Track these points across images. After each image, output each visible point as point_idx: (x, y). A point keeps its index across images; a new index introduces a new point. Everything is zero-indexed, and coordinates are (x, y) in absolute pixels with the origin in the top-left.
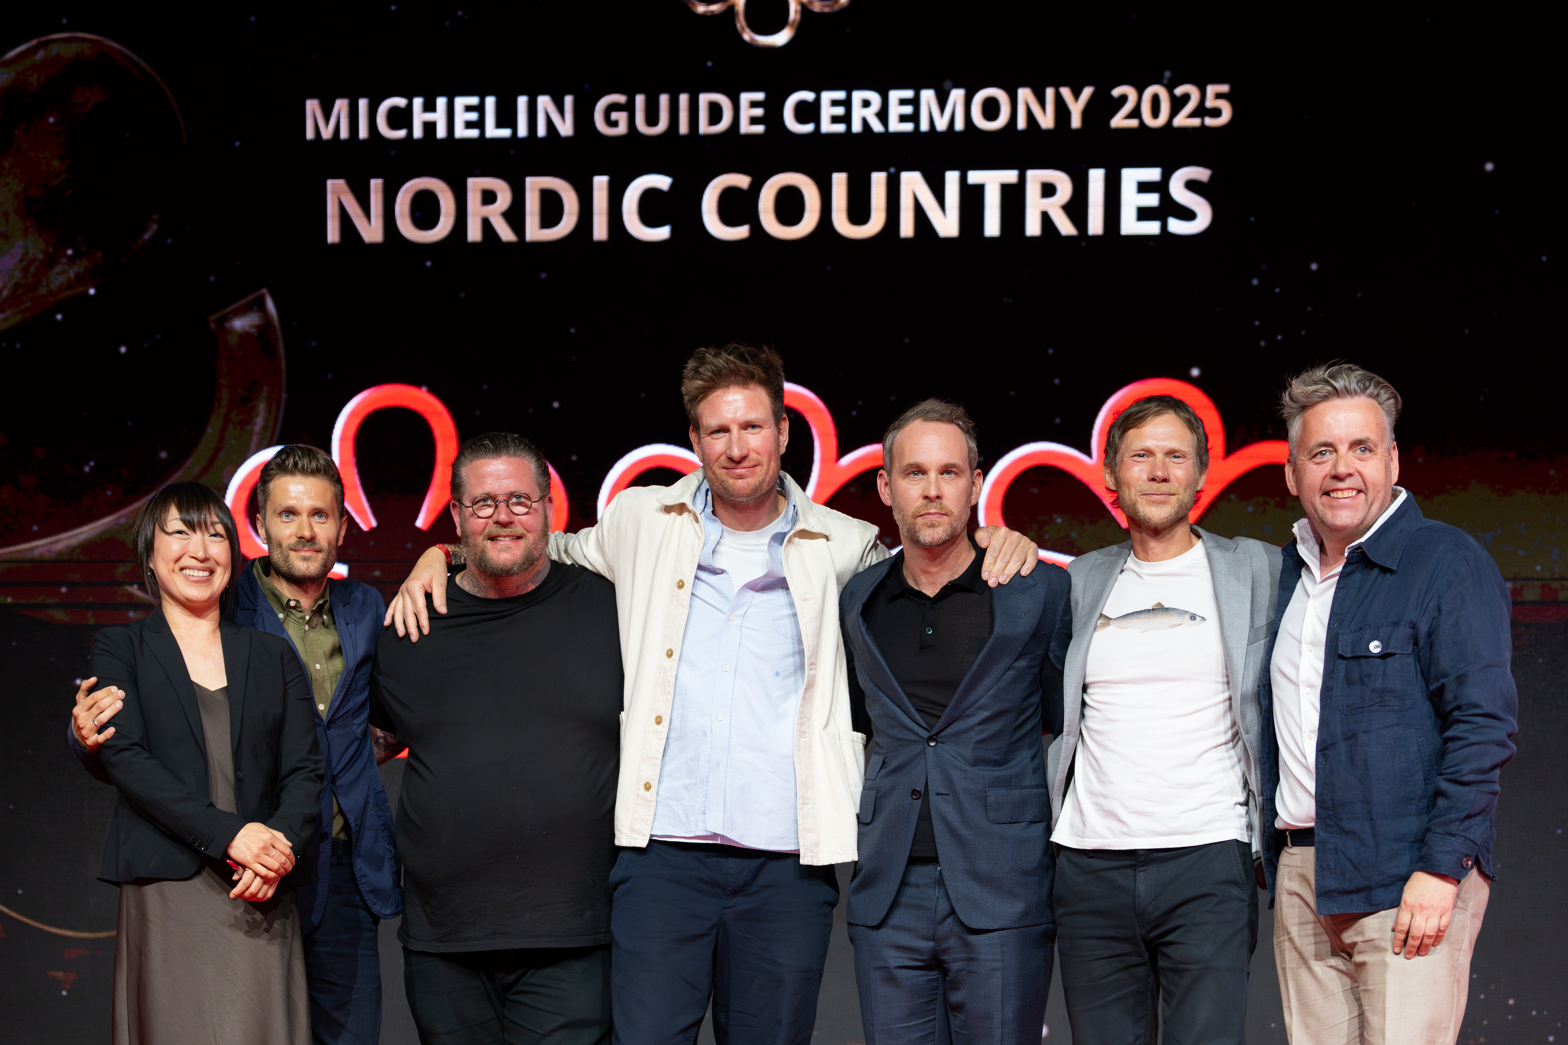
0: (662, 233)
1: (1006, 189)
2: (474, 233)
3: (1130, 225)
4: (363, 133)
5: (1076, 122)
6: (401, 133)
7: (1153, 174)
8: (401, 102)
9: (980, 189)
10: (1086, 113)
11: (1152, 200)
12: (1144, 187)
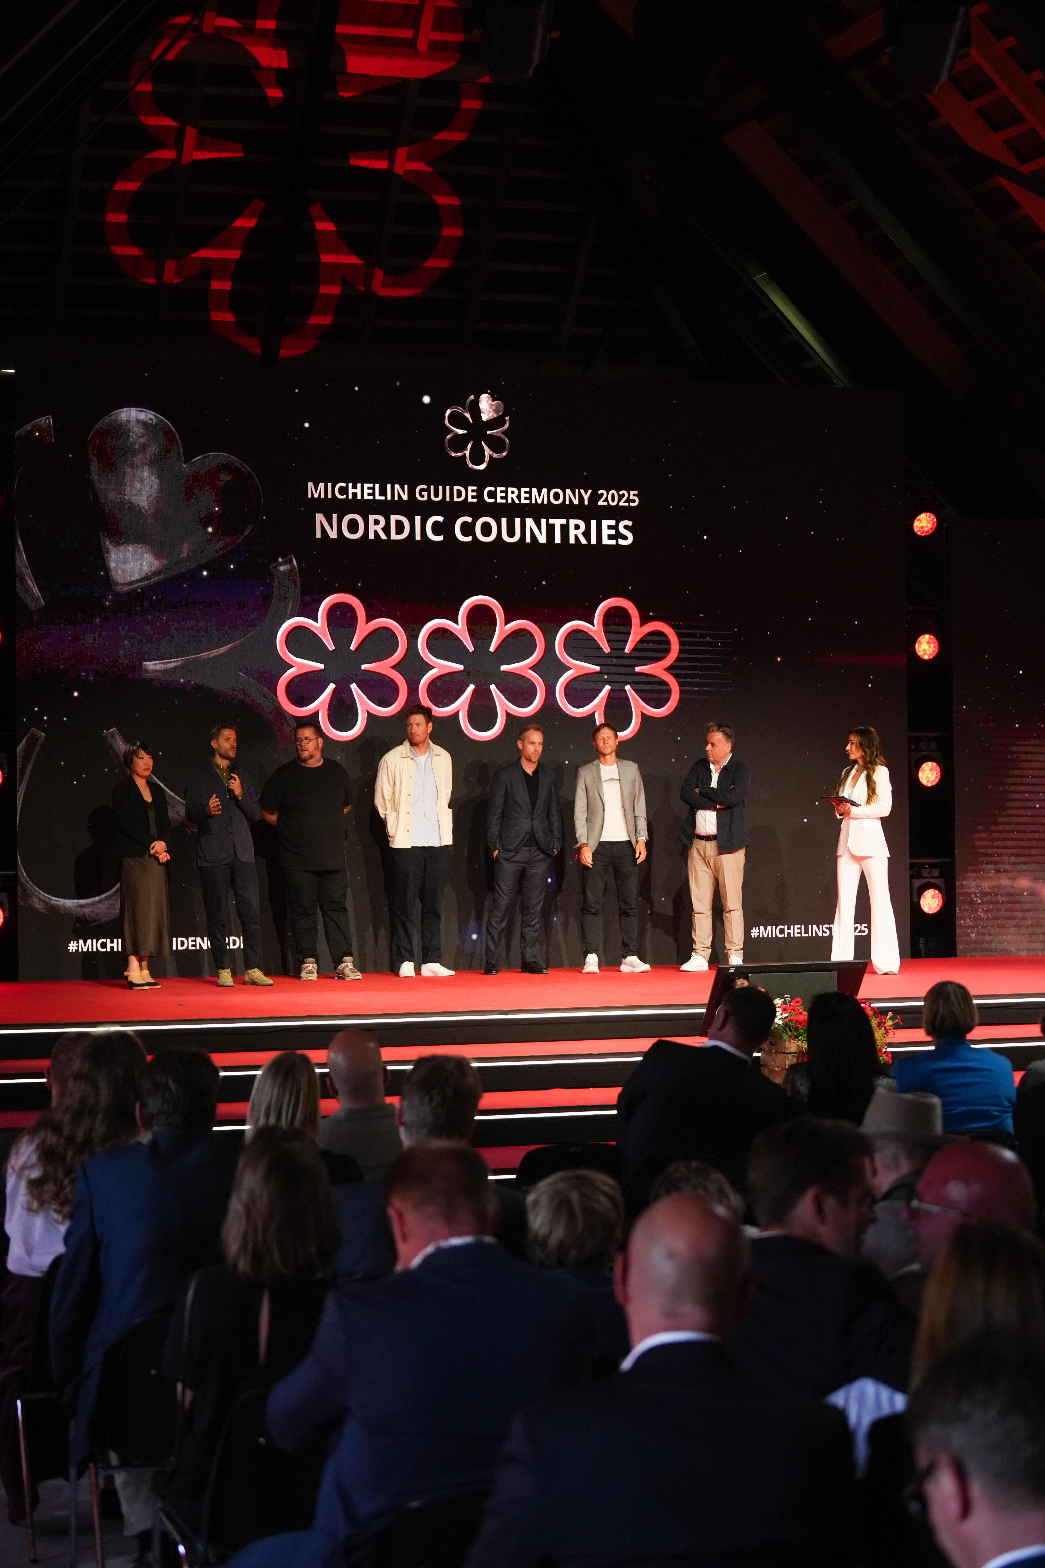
0: (440, 538)
1: (562, 525)
2: (371, 536)
3: (606, 541)
4: (330, 496)
5: (586, 503)
6: (344, 497)
7: (613, 523)
8: (344, 485)
9: (554, 525)
10: (589, 499)
11: (613, 532)
12: (610, 527)
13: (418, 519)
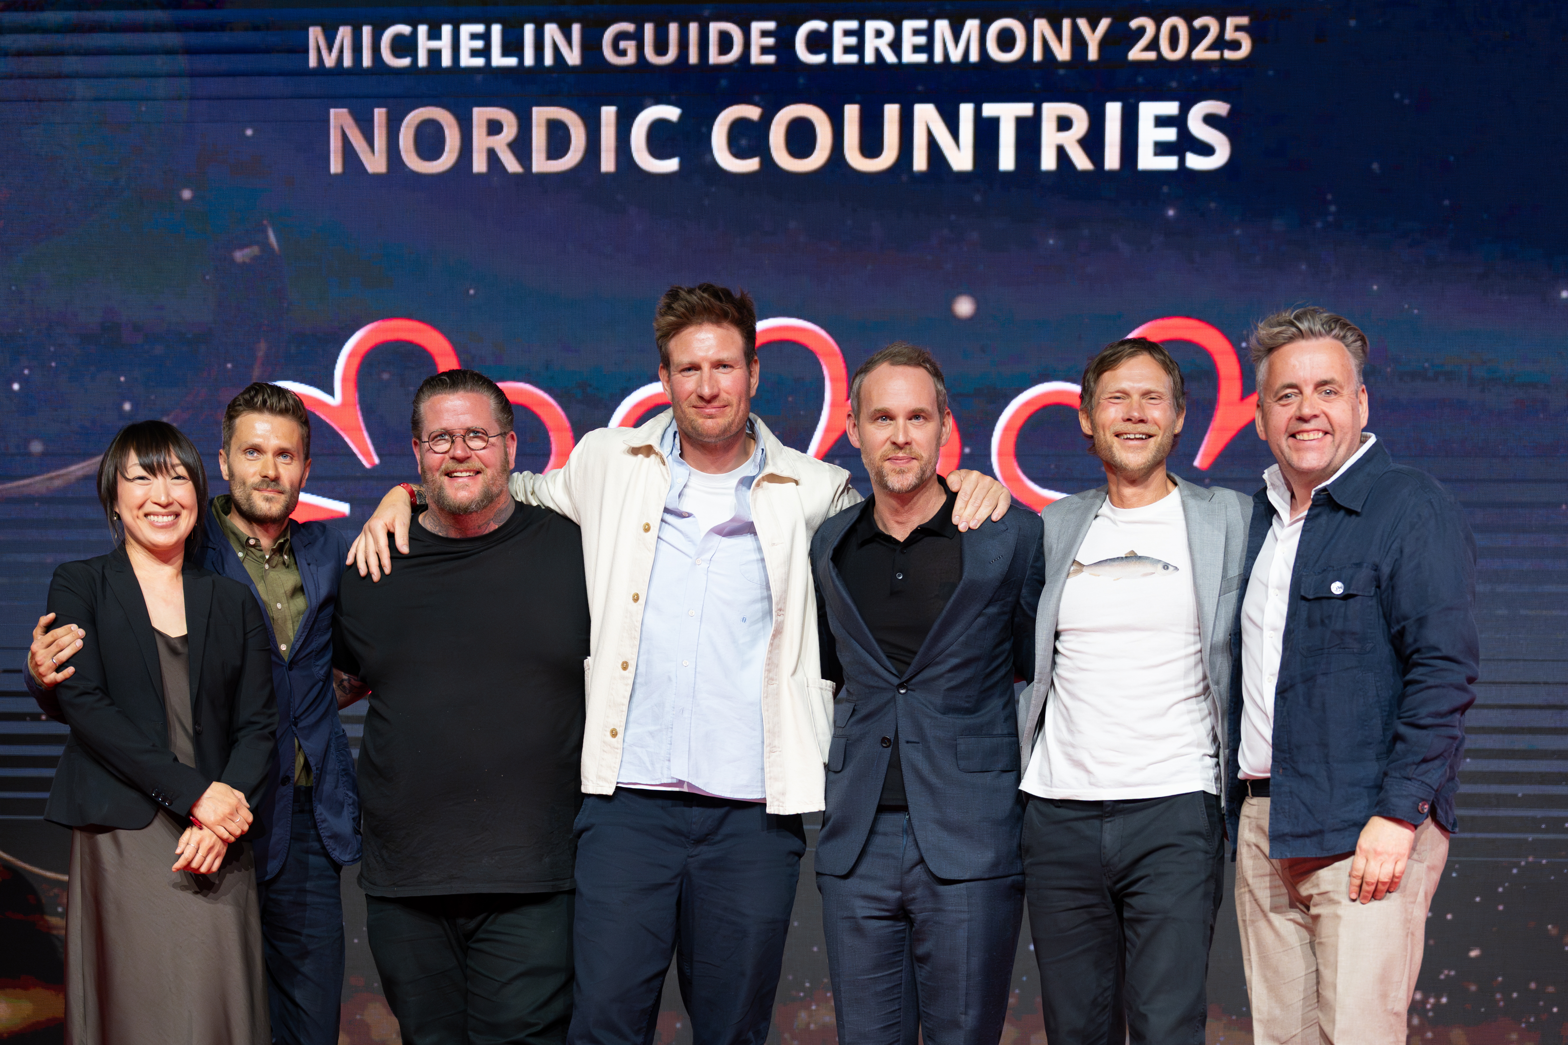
0: (671, 165)
1: (1020, 122)
2: (479, 165)
3: (1147, 160)
4: (367, 61)
5: (1093, 54)
6: (406, 62)
7: (1171, 108)
8: (405, 29)
9: (995, 121)
10: (1103, 46)
11: (1170, 134)
12: (1161, 122)
13: (608, 113)
